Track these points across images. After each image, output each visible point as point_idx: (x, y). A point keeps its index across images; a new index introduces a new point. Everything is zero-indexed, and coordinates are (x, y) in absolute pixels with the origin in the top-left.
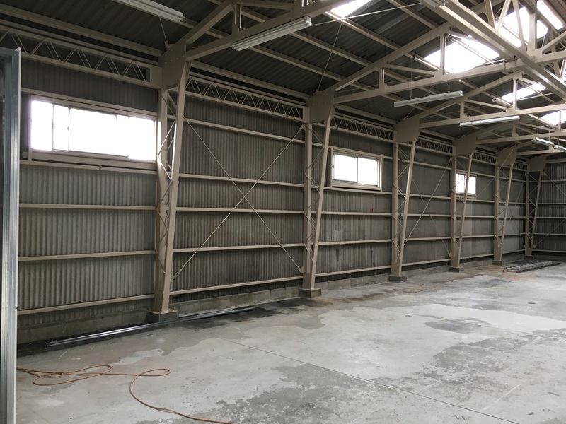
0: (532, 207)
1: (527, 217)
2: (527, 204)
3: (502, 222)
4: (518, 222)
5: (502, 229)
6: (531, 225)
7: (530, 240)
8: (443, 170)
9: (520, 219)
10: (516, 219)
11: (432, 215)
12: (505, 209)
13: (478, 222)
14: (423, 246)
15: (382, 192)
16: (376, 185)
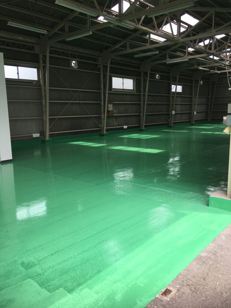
0: (212, 98)
1: (209, 103)
3: (195, 105)
5: (195, 109)
6: (211, 107)
7: (210, 114)
8: (166, 82)
9: (206, 104)
10: (203, 104)
11: (160, 103)
12: (196, 100)
13: (184, 106)
14: (155, 117)
15: (135, 93)
16: (133, 90)
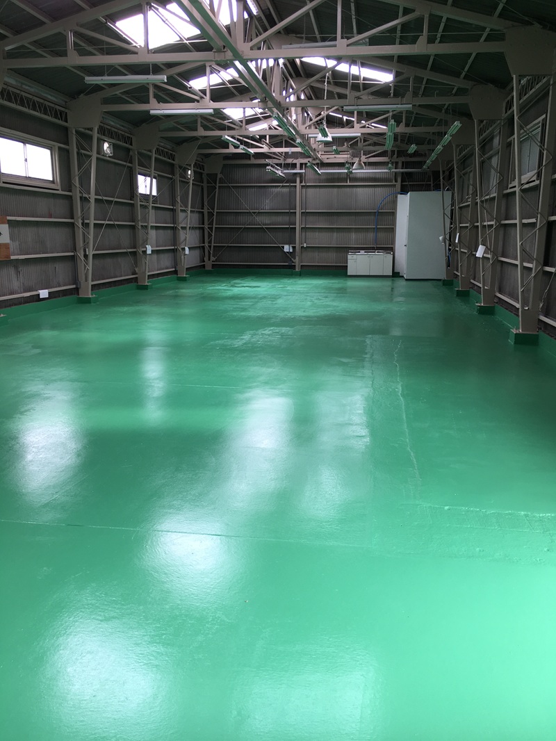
0: (210, 214)
1: (206, 226)
2: (205, 211)
3: (185, 231)
4: (197, 231)
5: (185, 239)
6: (210, 235)
7: (209, 253)
8: (125, 166)
9: (199, 228)
10: (196, 228)
11: (116, 223)
12: (187, 216)
13: (161, 231)
14: (109, 261)
15: (60, 192)
16: (53, 182)
